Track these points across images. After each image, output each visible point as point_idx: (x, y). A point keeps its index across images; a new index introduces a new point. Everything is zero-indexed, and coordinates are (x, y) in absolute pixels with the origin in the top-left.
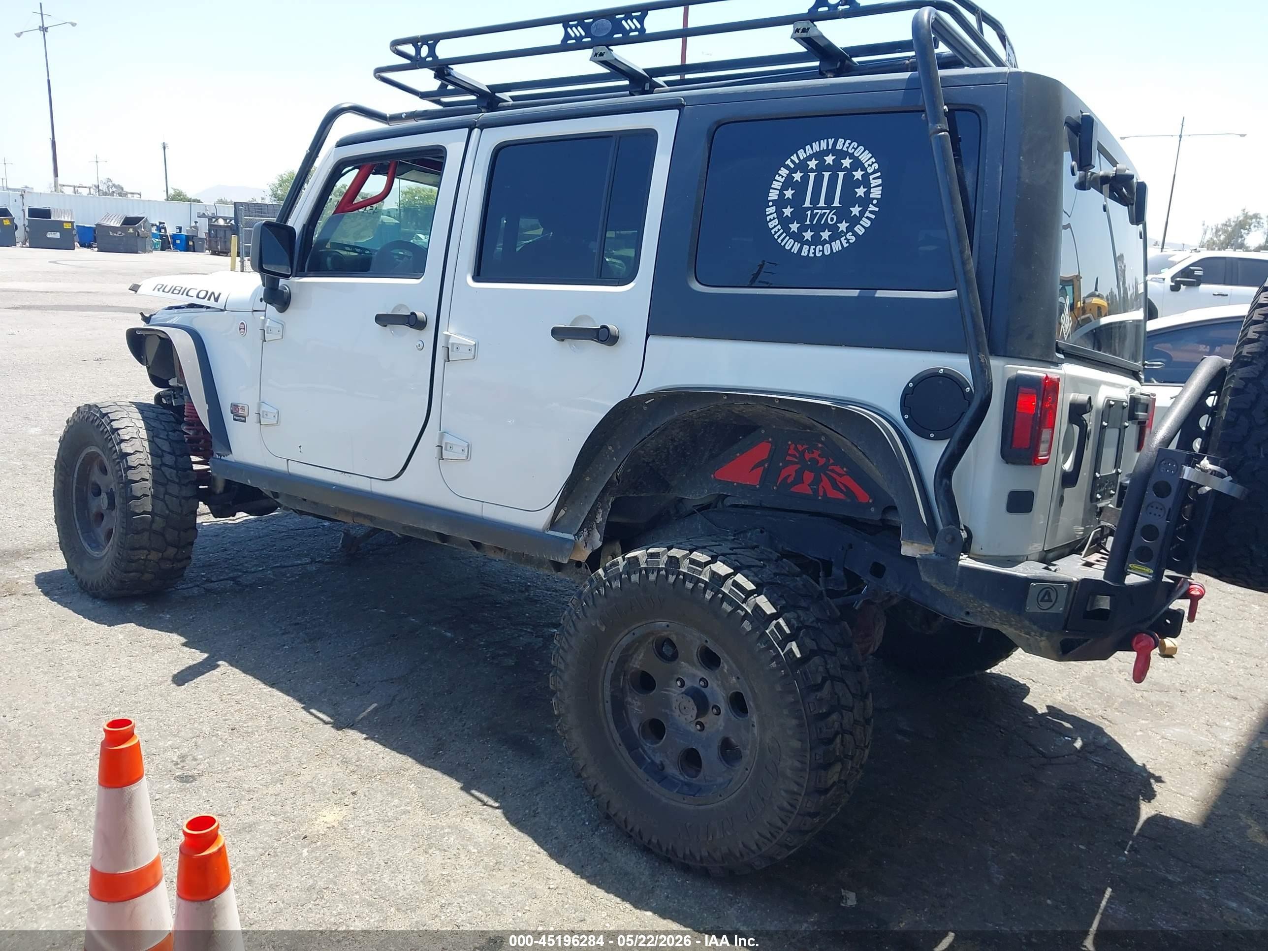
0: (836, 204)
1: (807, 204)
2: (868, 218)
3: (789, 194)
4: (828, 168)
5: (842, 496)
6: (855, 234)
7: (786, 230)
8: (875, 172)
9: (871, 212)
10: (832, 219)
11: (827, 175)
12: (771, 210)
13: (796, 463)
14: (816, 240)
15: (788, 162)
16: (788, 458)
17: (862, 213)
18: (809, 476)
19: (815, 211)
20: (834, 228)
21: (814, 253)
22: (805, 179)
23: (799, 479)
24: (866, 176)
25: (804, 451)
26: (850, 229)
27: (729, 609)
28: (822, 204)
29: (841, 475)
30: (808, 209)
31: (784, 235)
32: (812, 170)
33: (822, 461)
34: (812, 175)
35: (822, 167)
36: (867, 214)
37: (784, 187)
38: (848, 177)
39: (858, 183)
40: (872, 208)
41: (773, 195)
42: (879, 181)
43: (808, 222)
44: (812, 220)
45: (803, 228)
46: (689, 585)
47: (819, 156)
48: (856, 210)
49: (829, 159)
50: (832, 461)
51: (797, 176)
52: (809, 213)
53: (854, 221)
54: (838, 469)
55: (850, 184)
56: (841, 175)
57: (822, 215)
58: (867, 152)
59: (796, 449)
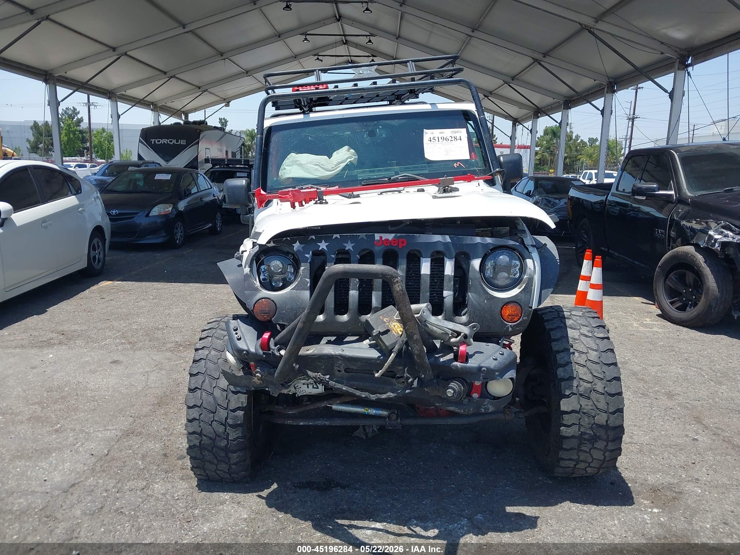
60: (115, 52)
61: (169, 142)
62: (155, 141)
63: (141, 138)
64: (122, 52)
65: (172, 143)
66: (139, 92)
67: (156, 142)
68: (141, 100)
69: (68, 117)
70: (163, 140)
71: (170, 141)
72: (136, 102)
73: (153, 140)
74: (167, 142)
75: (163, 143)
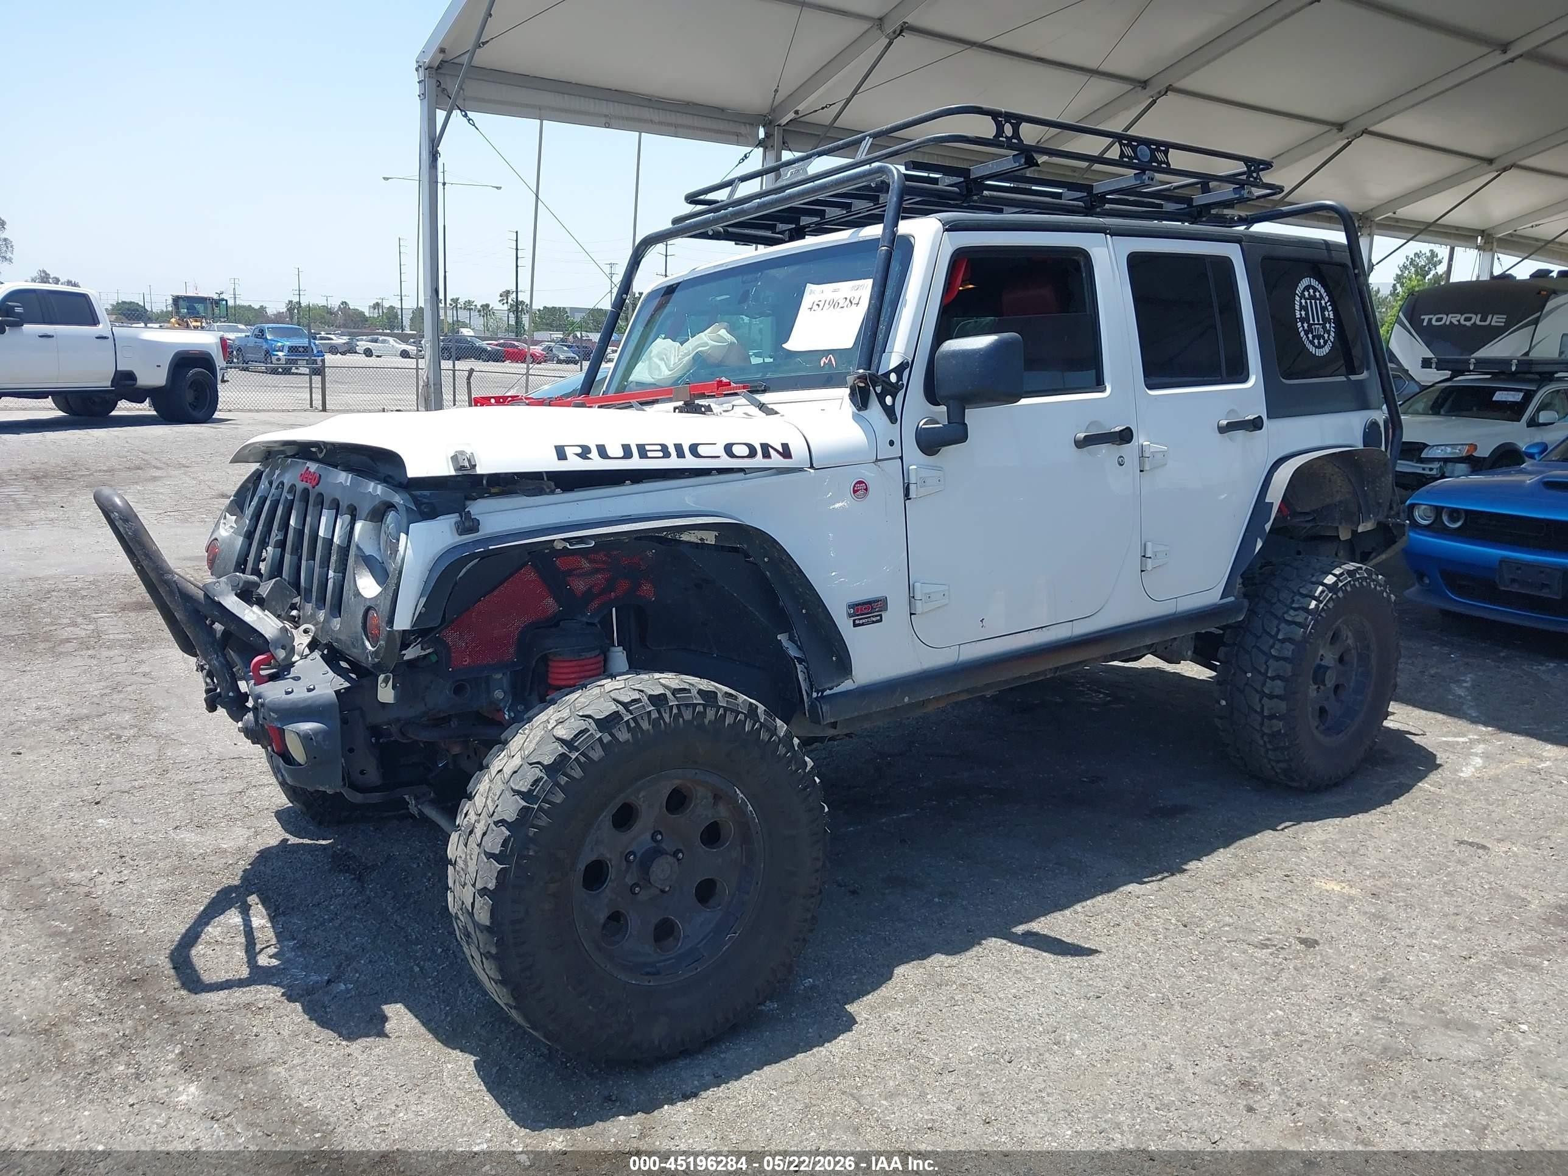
1: (1311, 321)
2: (1332, 331)
3: (1303, 314)
6: (1331, 341)
7: (1308, 338)
8: (1328, 301)
10: (1322, 332)
11: (1313, 302)
12: (1299, 324)
14: (1319, 345)
17: (1330, 327)
20: (1323, 337)
21: (1320, 353)
22: (1306, 304)
24: (1326, 304)
26: (1329, 338)
27: (1379, 589)
30: (1312, 324)
31: (1308, 342)
32: (1307, 298)
34: (1308, 302)
35: (1310, 297)
36: (1332, 328)
37: (1300, 310)
38: (1320, 305)
39: (1324, 309)
40: (1332, 324)
41: (1298, 314)
42: (1331, 308)
43: (1314, 333)
45: (1313, 338)
46: (1364, 584)
47: (1308, 288)
49: (1311, 292)
51: (1303, 302)
52: (1313, 327)
53: (1329, 333)
56: (1318, 302)
57: (1318, 329)
58: (1322, 288)
60: (1344, 131)
61: (1462, 321)
62: (1430, 320)
63: (1401, 314)
64: (1355, 131)
65: (1468, 324)
66: (1428, 209)
67: (1434, 322)
68: (1430, 225)
69: (1416, 271)
70: (1450, 316)
71: (1468, 319)
72: (1417, 232)
73: (1426, 318)
74: (1459, 321)
75: (1448, 323)
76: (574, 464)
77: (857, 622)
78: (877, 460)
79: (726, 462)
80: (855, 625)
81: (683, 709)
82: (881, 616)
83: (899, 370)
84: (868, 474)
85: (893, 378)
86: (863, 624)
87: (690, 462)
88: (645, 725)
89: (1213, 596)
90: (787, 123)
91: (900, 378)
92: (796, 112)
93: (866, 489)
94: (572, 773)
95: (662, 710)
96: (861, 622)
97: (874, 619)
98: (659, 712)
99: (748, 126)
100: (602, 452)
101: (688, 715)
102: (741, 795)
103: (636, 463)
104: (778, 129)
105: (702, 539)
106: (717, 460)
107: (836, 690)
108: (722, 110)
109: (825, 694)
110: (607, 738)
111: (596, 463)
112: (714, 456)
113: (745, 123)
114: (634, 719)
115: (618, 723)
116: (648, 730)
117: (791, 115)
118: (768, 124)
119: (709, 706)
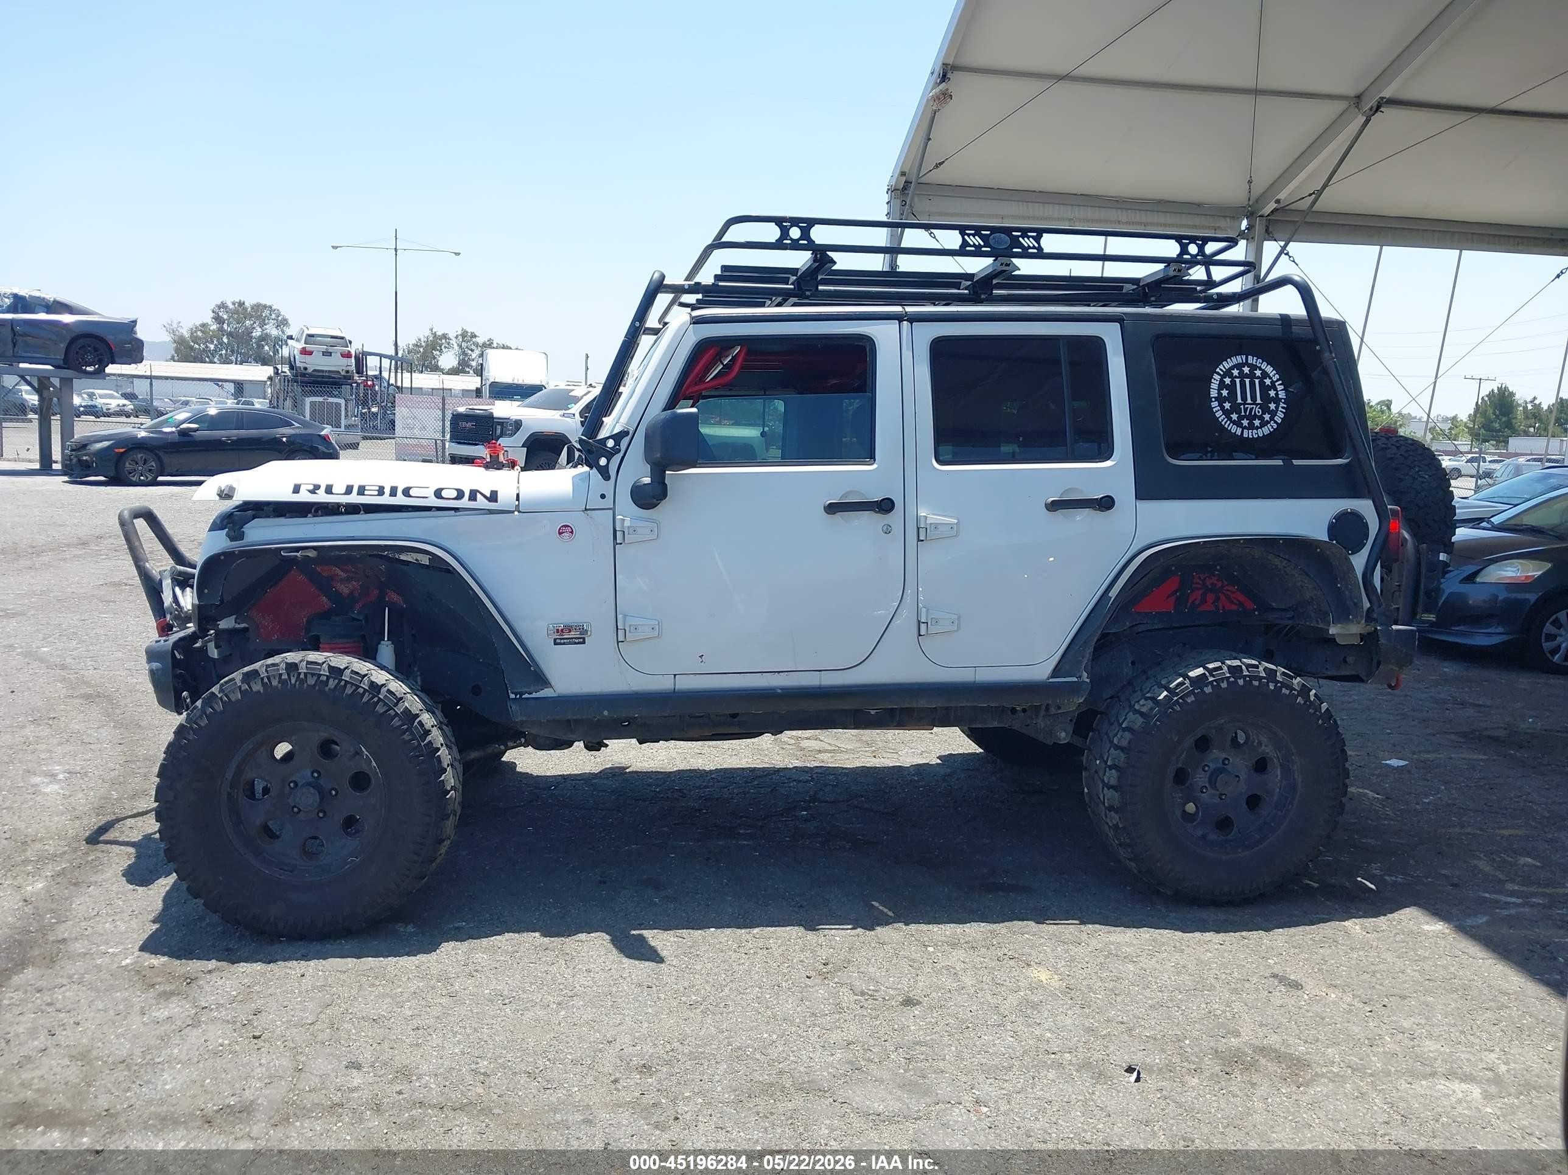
0: (1259, 401)
1: (1239, 401)
2: (1281, 411)
3: (1225, 393)
4: (1247, 376)
5: (1235, 608)
6: (1276, 422)
7: (1230, 419)
8: (1277, 380)
9: (1283, 408)
10: (1259, 412)
11: (1247, 381)
12: (1215, 404)
13: (1200, 589)
14: (1251, 427)
15: (1218, 370)
16: (1194, 586)
17: (1277, 408)
18: (1211, 597)
19: (1246, 406)
20: (1261, 418)
21: (1252, 435)
22: (1233, 382)
23: (1204, 602)
24: (1273, 383)
25: (1205, 579)
26: (1272, 419)
27: (1287, 692)
28: (1249, 401)
29: (1233, 593)
30: (1241, 404)
31: (1229, 422)
32: (1236, 377)
33: (1219, 584)
34: (1238, 381)
35: (1242, 376)
36: (1280, 409)
37: (1220, 389)
38: (1262, 384)
39: (1269, 388)
40: (1282, 405)
41: (1214, 393)
42: (1282, 387)
43: (1243, 414)
44: (1245, 412)
45: (1241, 418)
46: (1256, 683)
47: (1239, 366)
48: (1272, 406)
49: (1246, 370)
50: (1226, 583)
51: (1227, 381)
52: (1242, 407)
53: (1273, 414)
54: (1230, 588)
55: (1265, 389)
56: (1257, 381)
57: (1251, 409)
58: (1269, 366)
59: (1200, 578)
76: (304, 496)
77: (558, 641)
78: (586, 509)
79: (434, 502)
80: (556, 644)
81: (309, 676)
82: (584, 639)
83: (618, 437)
84: (577, 520)
85: (611, 443)
86: (564, 644)
87: (400, 500)
88: (275, 683)
89: (1042, 671)
90: (1272, 212)
91: (617, 443)
92: (1278, 201)
93: (572, 532)
94: (216, 707)
95: (292, 675)
96: (562, 641)
97: (577, 641)
98: (289, 676)
99: (1228, 220)
100: (329, 490)
101: (311, 681)
102: (366, 753)
103: (354, 498)
104: (1260, 220)
105: (417, 560)
106: (424, 499)
107: (534, 695)
108: (1199, 205)
109: (523, 696)
110: (245, 687)
111: (321, 497)
112: (424, 495)
113: (1225, 217)
114: (268, 678)
115: (255, 678)
116: (277, 687)
117: (1272, 206)
118: (1250, 215)
119: (332, 677)
